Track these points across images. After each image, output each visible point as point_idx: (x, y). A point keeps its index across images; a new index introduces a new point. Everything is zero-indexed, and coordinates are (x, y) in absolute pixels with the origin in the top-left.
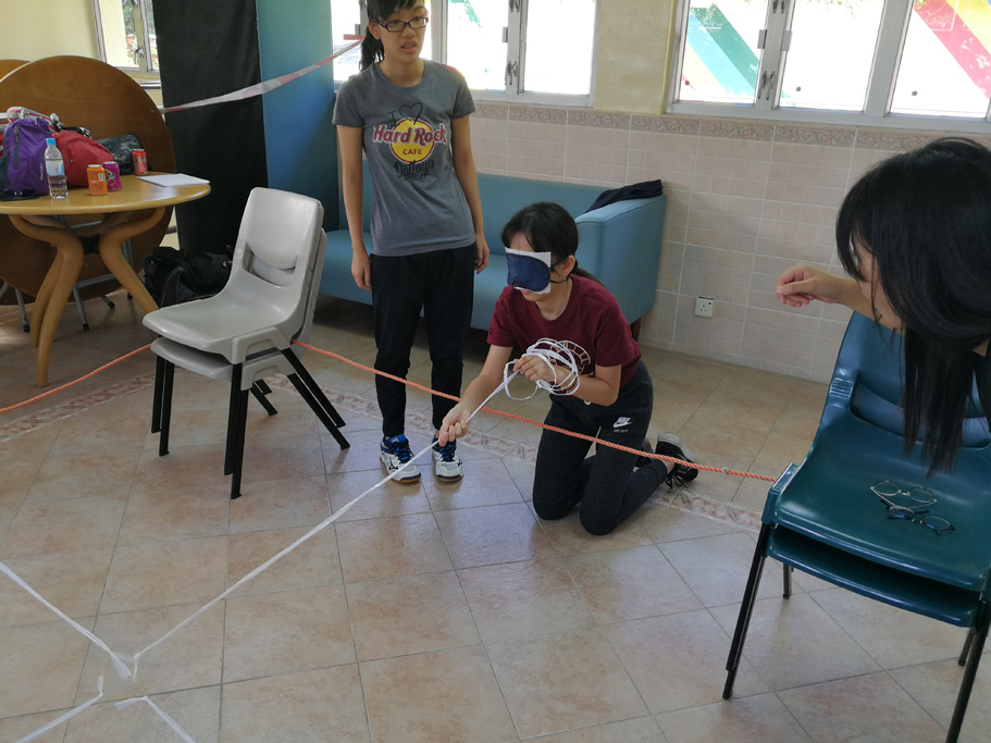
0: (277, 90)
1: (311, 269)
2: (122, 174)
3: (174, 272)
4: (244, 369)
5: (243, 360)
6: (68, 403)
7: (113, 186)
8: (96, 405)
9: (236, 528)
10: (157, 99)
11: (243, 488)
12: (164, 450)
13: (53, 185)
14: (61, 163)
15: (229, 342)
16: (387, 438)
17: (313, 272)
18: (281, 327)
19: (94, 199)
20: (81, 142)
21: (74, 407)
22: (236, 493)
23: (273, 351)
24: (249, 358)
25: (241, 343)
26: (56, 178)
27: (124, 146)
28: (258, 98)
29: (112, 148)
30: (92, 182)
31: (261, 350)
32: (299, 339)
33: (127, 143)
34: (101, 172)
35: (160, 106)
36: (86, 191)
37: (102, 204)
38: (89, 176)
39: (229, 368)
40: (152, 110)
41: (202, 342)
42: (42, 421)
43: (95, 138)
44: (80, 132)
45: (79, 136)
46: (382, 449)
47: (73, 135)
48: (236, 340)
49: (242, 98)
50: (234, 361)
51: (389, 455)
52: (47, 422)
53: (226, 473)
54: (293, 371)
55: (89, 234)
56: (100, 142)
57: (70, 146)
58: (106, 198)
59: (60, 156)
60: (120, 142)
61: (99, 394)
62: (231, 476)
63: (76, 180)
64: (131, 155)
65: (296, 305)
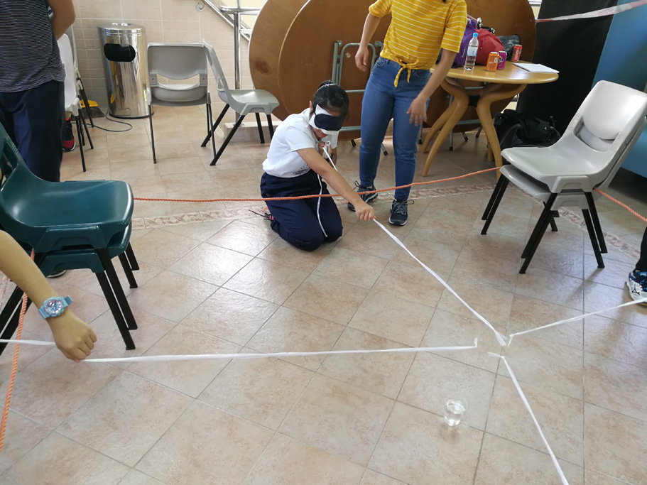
0: (627, 12)
1: (626, 144)
2: (507, 60)
3: (514, 126)
4: (557, 197)
5: (559, 192)
6: (435, 189)
7: (500, 67)
8: (450, 194)
9: (519, 291)
10: (536, 12)
11: (529, 270)
12: (484, 232)
13: (468, 62)
14: (477, 49)
15: (554, 178)
16: (637, 271)
17: (627, 145)
18: (591, 177)
19: (487, 73)
20: (490, 37)
21: (438, 192)
22: (523, 271)
23: (580, 191)
24: (564, 191)
25: (562, 181)
26: (471, 57)
27: (510, 42)
28: (610, 17)
29: (503, 43)
30: (490, 62)
31: (572, 189)
32: (599, 188)
33: (513, 40)
34: (497, 57)
35: (536, 18)
36: (484, 68)
37: (491, 77)
38: (489, 58)
39: (548, 194)
40: (531, 20)
41: (537, 175)
42: (421, 195)
43: (496, 35)
44: (490, 31)
45: (489, 33)
46: (630, 277)
47: (486, 32)
48: (559, 178)
49: (597, 16)
50: (553, 191)
51: (634, 283)
52: (424, 196)
53: (522, 257)
54: (587, 207)
55: (474, 94)
56: (498, 38)
57: (483, 39)
58: (494, 74)
59: (477, 44)
60: (508, 39)
61: (452, 189)
62: (524, 259)
63: (481, 61)
64: (513, 48)
65: (606, 164)
